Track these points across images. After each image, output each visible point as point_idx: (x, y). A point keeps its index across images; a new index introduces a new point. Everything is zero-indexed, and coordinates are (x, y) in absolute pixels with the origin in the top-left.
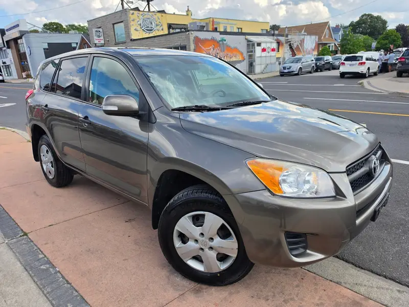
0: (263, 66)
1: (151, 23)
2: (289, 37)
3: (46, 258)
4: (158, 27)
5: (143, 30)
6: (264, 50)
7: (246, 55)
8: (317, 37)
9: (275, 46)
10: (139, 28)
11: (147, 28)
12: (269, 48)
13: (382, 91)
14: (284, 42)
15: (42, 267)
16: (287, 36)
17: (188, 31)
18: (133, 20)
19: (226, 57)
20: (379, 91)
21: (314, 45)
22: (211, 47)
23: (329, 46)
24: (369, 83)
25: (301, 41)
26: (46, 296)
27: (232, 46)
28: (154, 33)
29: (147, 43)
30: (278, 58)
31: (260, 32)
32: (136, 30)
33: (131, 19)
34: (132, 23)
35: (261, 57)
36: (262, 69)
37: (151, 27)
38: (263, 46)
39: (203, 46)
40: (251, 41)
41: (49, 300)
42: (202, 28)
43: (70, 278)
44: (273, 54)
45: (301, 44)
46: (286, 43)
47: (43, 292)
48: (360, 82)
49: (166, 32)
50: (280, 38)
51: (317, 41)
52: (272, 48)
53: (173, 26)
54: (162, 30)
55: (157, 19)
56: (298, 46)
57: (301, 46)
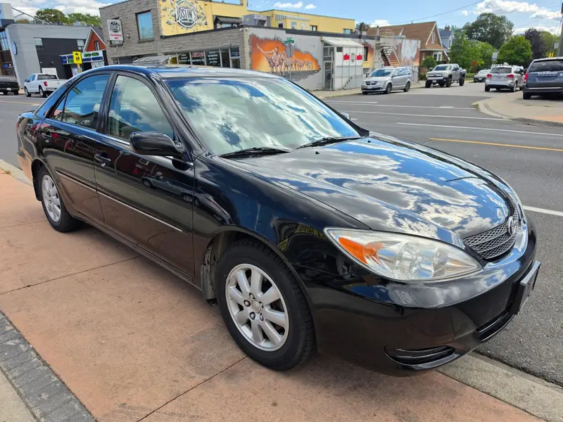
0: (345, 80)
1: (191, 14)
2: (382, 41)
3: (15, 331)
4: (200, 20)
5: (178, 23)
6: (346, 57)
7: (321, 63)
8: (419, 42)
9: (361, 52)
10: (172, 20)
11: (184, 21)
12: (353, 54)
13: (503, 117)
14: (375, 48)
15: (9, 343)
16: (379, 39)
17: (242, 26)
18: (165, 10)
19: (293, 66)
20: (500, 116)
21: (415, 53)
22: (273, 51)
23: (436, 56)
24: (486, 106)
25: (397, 46)
26: (11, 382)
27: (303, 49)
28: (194, 28)
29: (184, 42)
30: (366, 70)
31: (342, 32)
32: (168, 23)
33: (162, 8)
34: (163, 13)
35: (342, 66)
36: (344, 84)
37: (190, 20)
38: (345, 51)
39: (263, 49)
40: (329, 45)
41: (15, 388)
42: (261, 24)
43: (48, 358)
44: (359, 63)
45: (397, 51)
46: (377, 48)
47: (7, 377)
48: (475, 104)
49: (211, 27)
50: (368, 41)
51: (419, 47)
52: (358, 54)
53: (221, 19)
54: (206, 24)
55: (199, 9)
56: (393, 53)
57: (397, 54)
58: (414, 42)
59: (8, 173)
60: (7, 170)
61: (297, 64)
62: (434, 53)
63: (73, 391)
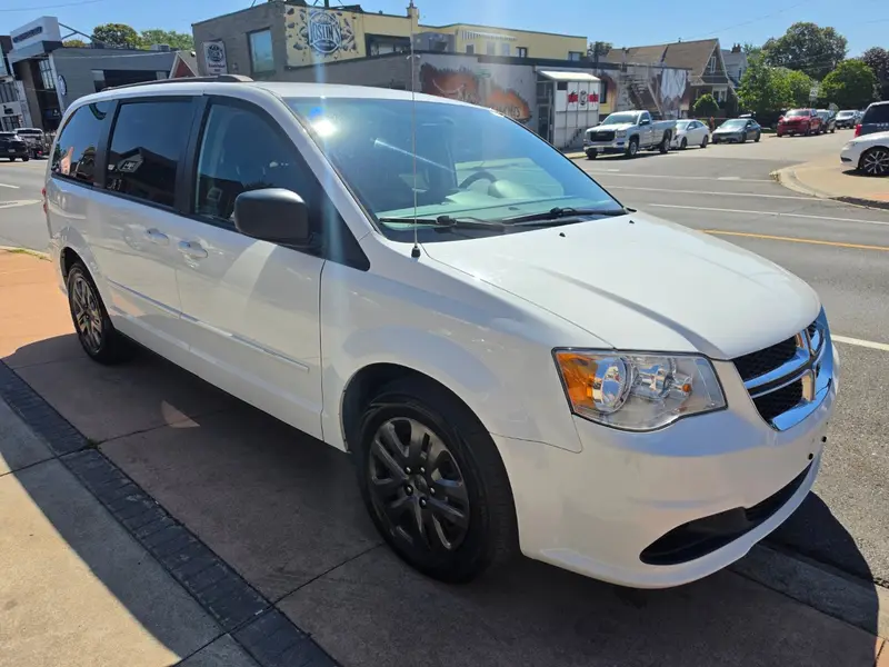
0: (569, 136)
1: (331, 33)
2: (630, 71)
3: (134, 485)
4: (345, 42)
5: (312, 47)
7: (532, 107)
8: (690, 73)
9: (596, 89)
10: (303, 43)
11: (320, 44)
12: (583, 93)
13: (817, 194)
14: (618, 82)
15: (129, 498)
16: (624, 68)
17: (411, 52)
18: (292, 26)
20: (807, 192)
21: (683, 89)
22: (458, 89)
23: (716, 94)
25: (654, 79)
27: (505, 86)
28: (335, 55)
30: (603, 117)
31: (566, 57)
32: (297, 47)
33: (286, 24)
34: (289, 31)
35: (566, 112)
37: (331, 42)
38: (572, 88)
39: (442, 86)
40: (546, 79)
42: (439, 48)
43: (182, 516)
44: (593, 106)
45: (654, 87)
46: (623, 83)
47: (134, 536)
48: (775, 173)
49: (362, 52)
50: (610, 72)
51: (689, 80)
52: (591, 93)
53: (377, 41)
54: (355, 48)
55: (343, 24)
56: (647, 91)
57: (654, 91)
58: (682, 73)
62: (714, 89)
63: (217, 553)
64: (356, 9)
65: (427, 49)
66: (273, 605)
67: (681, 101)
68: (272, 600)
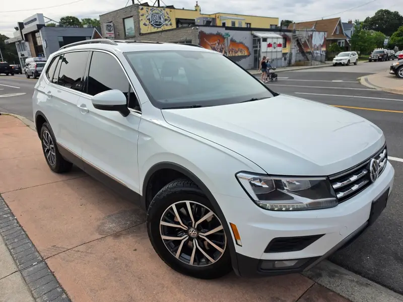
1: (160, 18)
2: (297, 33)
3: (9, 211)
4: (167, 22)
5: (152, 24)
6: (269, 45)
7: (251, 50)
9: (281, 41)
10: (147, 23)
11: (155, 23)
12: (275, 43)
13: (376, 88)
14: (292, 38)
15: (5, 216)
16: (294, 31)
17: (195, 26)
18: (143, 15)
19: (231, 52)
21: (323, 40)
22: (216, 42)
23: (340, 43)
24: (367, 80)
25: (309, 36)
27: (238, 41)
28: (162, 28)
29: (154, 37)
30: (284, 54)
31: (269, 27)
32: (145, 24)
33: (140, 14)
34: (141, 18)
35: (266, 52)
37: (160, 22)
38: (269, 41)
39: (209, 41)
40: (257, 37)
41: (2, 237)
42: (208, 24)
43: (23, 223)
44: (279, 49)
45: (308, 40)
46: (294, 38)
48: (359, 78)
49: (174, 26)
50: (287, 34)
51: (326, 37)
52: (278, 43)
53: (181, 21)
54: (171, 25)
55: (166, 14)
56: (305, 42)
57: (309, 42)
58: (322, 33)
59: (28, 126)
60: (28, 125)
61: (233, 51)
62: (338, 41)
63: (31, 239)
64: (172, 7)
65: (202, 24)
66: (43, 260)
67: (322, 46)
68: (44, 258)
